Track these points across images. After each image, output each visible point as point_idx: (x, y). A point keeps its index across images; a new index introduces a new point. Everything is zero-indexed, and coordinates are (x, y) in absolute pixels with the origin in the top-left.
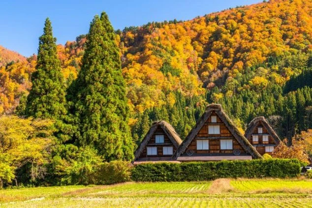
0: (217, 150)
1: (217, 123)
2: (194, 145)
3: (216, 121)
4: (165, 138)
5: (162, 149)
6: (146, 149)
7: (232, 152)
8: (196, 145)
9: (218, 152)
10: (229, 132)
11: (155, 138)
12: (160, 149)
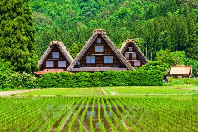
0: (102, 64)
1: (102, 43)
2: (84, 60)
3: (101, 42)
4: (60, 54)
5: (58, 63)
6: (45, 63)
7: (112, 65)
8: (85, 60)
9: (102, 65)
10: (110, 51)
11: (52, 55)
12: (56, 63)
